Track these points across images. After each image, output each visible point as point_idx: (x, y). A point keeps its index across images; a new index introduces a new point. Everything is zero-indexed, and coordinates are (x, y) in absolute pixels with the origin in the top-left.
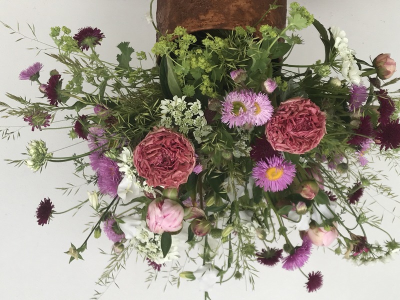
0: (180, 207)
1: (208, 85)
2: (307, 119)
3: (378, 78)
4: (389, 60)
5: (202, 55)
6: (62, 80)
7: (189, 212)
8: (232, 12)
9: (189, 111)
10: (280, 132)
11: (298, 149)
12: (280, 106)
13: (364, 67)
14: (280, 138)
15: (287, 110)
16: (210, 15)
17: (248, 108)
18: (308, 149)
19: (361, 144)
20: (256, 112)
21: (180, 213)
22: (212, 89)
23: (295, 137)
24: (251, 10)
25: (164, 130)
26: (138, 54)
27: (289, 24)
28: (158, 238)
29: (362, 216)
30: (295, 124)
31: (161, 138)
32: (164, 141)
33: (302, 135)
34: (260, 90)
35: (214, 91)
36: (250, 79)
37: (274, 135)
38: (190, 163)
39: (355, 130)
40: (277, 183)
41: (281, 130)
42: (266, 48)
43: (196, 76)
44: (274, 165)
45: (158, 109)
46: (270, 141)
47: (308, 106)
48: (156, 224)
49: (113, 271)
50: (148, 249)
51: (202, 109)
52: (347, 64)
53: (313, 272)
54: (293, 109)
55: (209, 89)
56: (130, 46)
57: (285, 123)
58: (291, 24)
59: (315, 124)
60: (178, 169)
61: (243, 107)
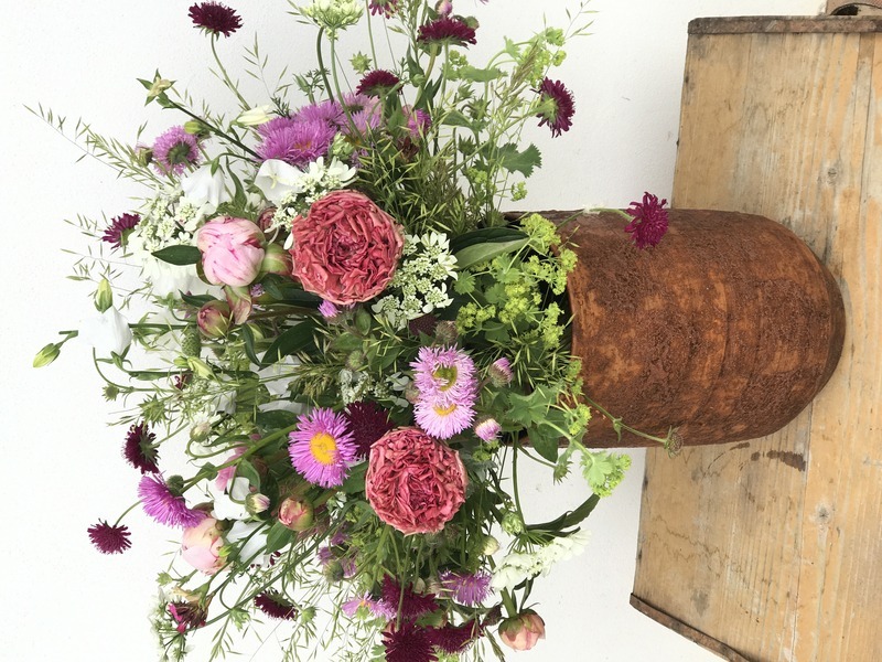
0: (250, 279)
1: (477, 318)
2: (431, 500)
3: (502, 621)
4: (534, 636)
5: (531, 304)
6: (465, 45)
7: (242, 294)
8: (602, 350)
9: (431, 286)
10: (405, 453)
11: (377, 488)
12: (450, 450)
13: (520, 594)
14: (396, 454)
15: (446, 464)
16: (596, 309)
17: (446, 393)
18: (377, 505)
19: (384, 601)
20: (440, 408)
21: (240, 279)
22: (471, 325)
23: (398, 481)
24: (607, 384)
25: (400, 244)
26: (521, 186)
27: (594, 454)
28: (184, 238)
29: (245, 616)
30: (421, 479)
31: (385, 241)
32: (381, 245)
33: (403, 493)
34: (480, 413)
35: (467, 329)
36: (496, 394)
37: (400, 444)
38: (341, 295)
39: (411, 586)
40: (306, 454)
41: (410, 454)
42: (548, 417)
43: (492, 293)
44: (341, 447)
45: (430, 228)
46: (386, 437)
47: (453, 499)
48: (217, 236)
49: (108, 155)
50: (161, 220)
51: (436, 310)
52: (525, 561)
53: (129, 534)
54: (448, 472)
55: (470, 320)
56: (535, 168)
57: (423, 461)
58: (593, 459)
59: (423, 514)
60: (329, 274)
61: (449, 385)
